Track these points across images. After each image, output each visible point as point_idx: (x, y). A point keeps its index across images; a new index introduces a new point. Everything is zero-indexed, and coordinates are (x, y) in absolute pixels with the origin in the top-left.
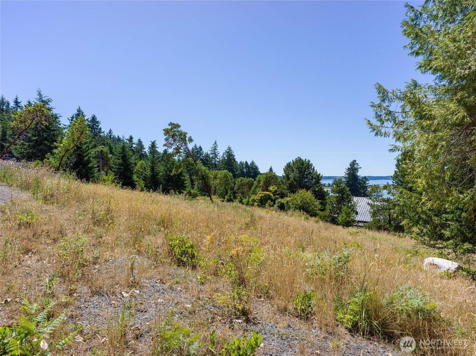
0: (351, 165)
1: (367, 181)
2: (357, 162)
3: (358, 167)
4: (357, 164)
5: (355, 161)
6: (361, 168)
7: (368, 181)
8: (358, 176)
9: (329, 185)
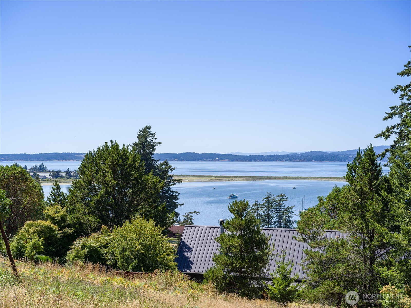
0: (139, 137)
1: (170, 171)
2: (152, 131)
3: (154, 141)
4: (152, 134)
5: (149, 128)
6: (160, 143)
7: (172, 170)
8: (153, 160)
9: (69, 174)
